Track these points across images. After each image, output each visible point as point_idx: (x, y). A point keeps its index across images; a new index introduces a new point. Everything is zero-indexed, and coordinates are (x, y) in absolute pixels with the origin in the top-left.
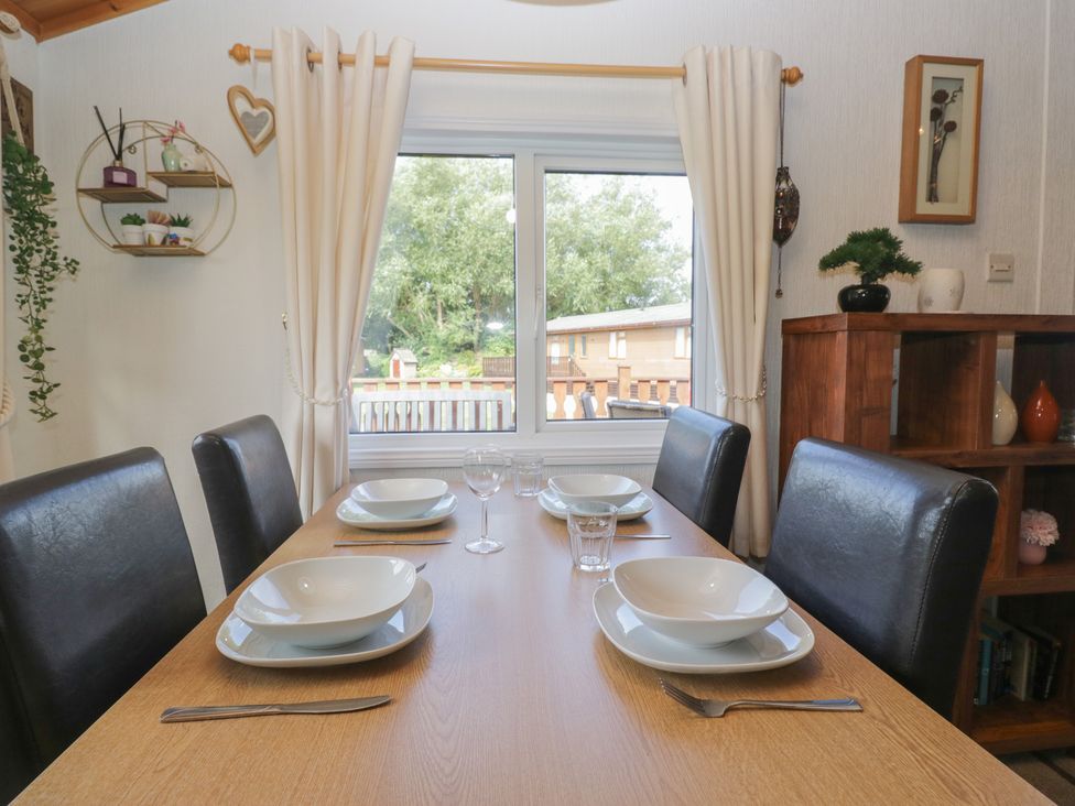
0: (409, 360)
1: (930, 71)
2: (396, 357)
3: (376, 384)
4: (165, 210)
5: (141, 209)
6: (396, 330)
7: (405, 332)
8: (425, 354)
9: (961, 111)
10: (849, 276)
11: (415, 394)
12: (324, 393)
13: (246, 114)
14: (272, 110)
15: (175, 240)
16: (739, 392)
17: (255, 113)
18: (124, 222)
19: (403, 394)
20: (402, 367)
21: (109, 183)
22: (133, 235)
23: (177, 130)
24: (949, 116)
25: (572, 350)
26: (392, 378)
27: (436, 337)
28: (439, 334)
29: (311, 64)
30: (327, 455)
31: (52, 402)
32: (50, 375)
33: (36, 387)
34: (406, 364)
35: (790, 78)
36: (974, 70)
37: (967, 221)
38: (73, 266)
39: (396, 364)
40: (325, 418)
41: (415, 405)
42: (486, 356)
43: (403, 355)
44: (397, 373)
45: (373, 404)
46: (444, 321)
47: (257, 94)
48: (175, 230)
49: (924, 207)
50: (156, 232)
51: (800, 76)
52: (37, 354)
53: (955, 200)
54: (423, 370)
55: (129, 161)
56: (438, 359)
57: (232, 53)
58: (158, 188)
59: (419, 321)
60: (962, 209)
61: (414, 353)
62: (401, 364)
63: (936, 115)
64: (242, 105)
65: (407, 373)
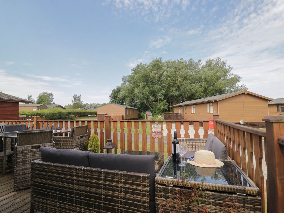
7: (150, 107)
8: (154, 113)
20: (148, 116)
25: (183, 111)
27: (157, 108)
43: (148, 113)
54: (154, 117)
56: (158, 114)
59: (153, 104)
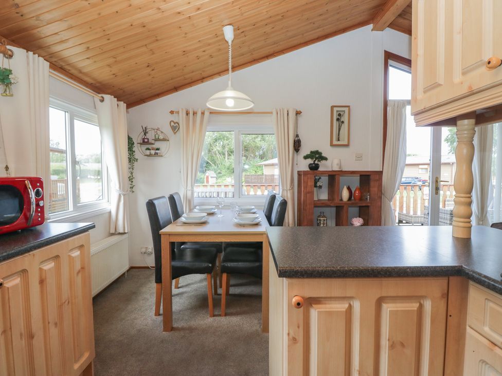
0: (213, 176)
1: (335, 109)
2: (207, 174)
3: (199, 186)
4: (154, 146)
5: (150, 146)
6: (208, 163)
7: (211, 164)
8: (220, 173)
9: (345, 118)
10: (310, 161)
11: (213, 189)
12: (189, 188)
13: (173, 126)
14: (178, 124)
15: (157, 153)
16: (285, 188)
17: (175, 125)
18: (146, 149)
19: (209, 189)
20: (210, 179)
21: (144, 141)
22: (148, 152)
23: (158, 129)
24: (342, 120)
26: (205, 184)
27: (224, 165)
28: (226, 164)
29: (187, 114)
30: (190, 202)
31: (134, 189)
32: (133, 184)
33: (131, 186)
34: (211, 177)
35: (298, 113)
36: (347, 108)
37: (347, 145)
38: (137, 160)
39: (207, 177)
40: (189, 193)
41: (212, 193)
42: (246, 174)
43: (210, 173)
44: (208, 181)
45: (199, 192)
46: (228, 159)
47: (175, 121)
48: (157, 151)
49: (335, 142)
50: (153, 152)
51: (301, 112)
52: (132, 179)
53: (344, 141)
54: (219, 181)
55: (148, 136)
56: (225, 175)
57: (170, 112)
58: (153, 142)
59: (218, 159)
60: (346, 143)
61: (215, 172)
62: (210, 178)
63: (338, 120)
64: (172, 124)
65: (212, 181)
